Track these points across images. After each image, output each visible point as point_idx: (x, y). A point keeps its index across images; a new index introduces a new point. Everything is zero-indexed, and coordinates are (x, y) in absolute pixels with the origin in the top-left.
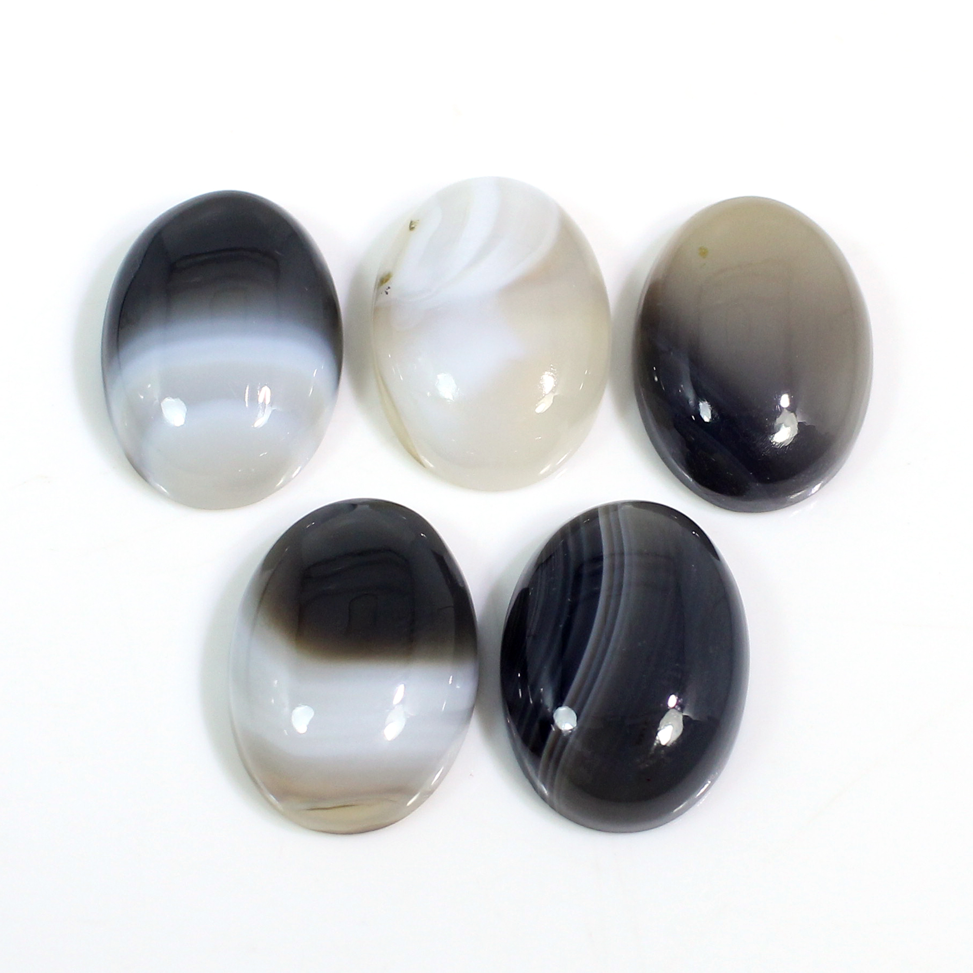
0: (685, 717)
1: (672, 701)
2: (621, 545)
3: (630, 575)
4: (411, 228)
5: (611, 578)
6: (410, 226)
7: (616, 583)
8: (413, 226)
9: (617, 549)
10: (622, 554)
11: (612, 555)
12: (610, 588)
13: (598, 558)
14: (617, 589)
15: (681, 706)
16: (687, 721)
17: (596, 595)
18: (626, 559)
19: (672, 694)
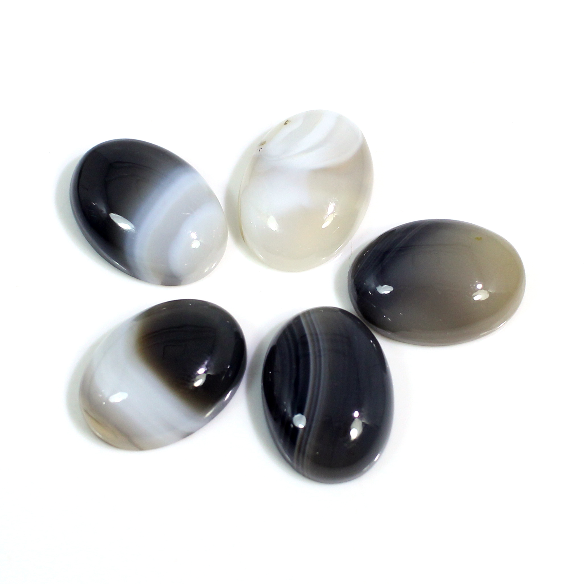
0: (363, 423)
1: (356, 414)
2: (315, 329)
3: (323, 345)
4: (285, 124)
5: (314, 348)
6: (286, 122)
7: (317, 349)
8: (287, 123)
9: (313, 332)
10: (316, 334)
11: (311, 334)
12: (315, 353)
13: (304, 336)
14: (318, 355)
15: (360, 417)
17: (307, 355)
18: (319, 336)
19: (356, 411)
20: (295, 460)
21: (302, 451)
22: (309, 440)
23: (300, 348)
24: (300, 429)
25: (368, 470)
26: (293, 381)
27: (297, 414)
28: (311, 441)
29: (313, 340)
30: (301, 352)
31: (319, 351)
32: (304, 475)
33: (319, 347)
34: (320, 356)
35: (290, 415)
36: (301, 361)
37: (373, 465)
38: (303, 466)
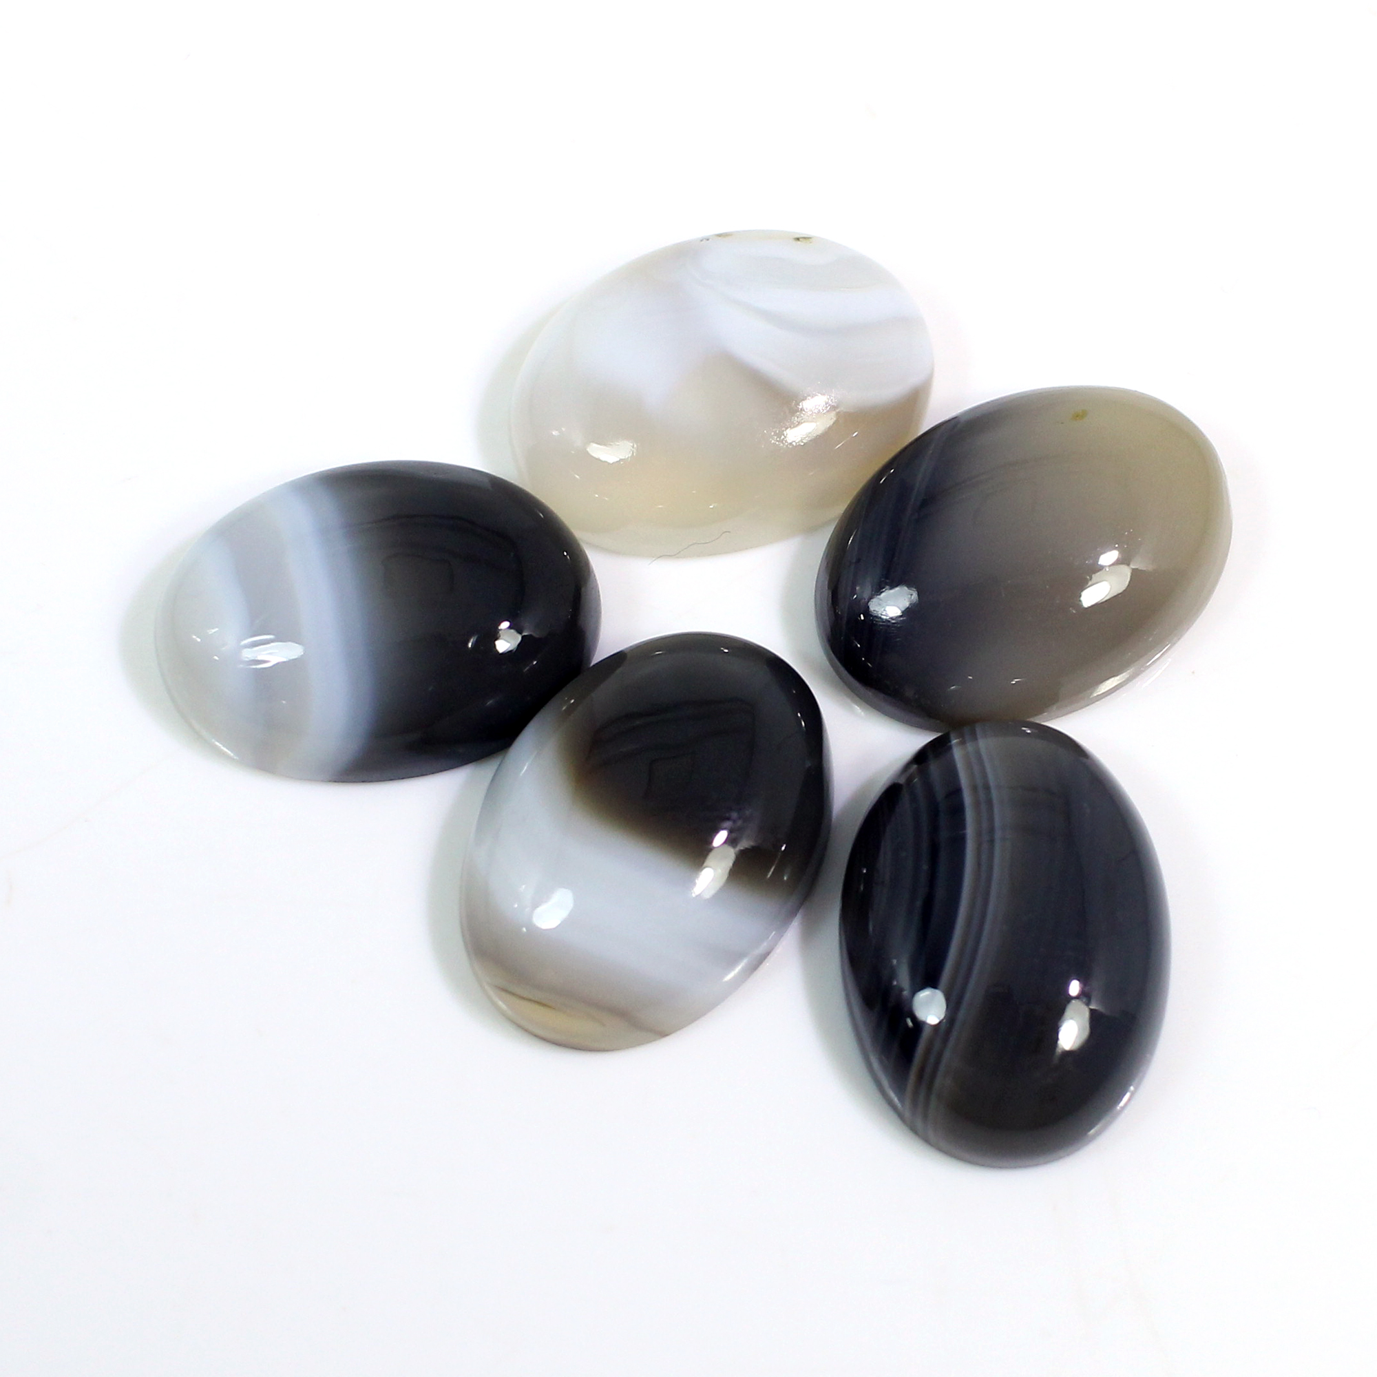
0: (1092, 1012)
1: (1074, 988)
2: (985, 776)
3: (1002, 815)
5: (978, 821)
7: (985, 825)
9: (979, 782)
10: (987, 788)
11: (974, 789)
12: (979, 834)
13: (956, 792)
14: (987, 837)
15: (1085, 995)
16: (1095, 1018)
17: (958, 842)
18: (994, 794)
19: (1074, 979)
20: (908, 1102)
21: (926, 1080)
22: (947, 1054)
23: (943, 820)
24: (927, 1026)
25: (1098, 1133)
26: (919, 903)
27: (922, 988)
28: (951, 1058)
29: (977, 804)
30: (944, 835)
31: (991, 830)
32: (926, 1140)
33: (991, 819)
34: (992, 841)
35: (906, 993)
36: (943, 856)
37: (1114, 1118)
38: (925, 1116)
